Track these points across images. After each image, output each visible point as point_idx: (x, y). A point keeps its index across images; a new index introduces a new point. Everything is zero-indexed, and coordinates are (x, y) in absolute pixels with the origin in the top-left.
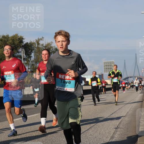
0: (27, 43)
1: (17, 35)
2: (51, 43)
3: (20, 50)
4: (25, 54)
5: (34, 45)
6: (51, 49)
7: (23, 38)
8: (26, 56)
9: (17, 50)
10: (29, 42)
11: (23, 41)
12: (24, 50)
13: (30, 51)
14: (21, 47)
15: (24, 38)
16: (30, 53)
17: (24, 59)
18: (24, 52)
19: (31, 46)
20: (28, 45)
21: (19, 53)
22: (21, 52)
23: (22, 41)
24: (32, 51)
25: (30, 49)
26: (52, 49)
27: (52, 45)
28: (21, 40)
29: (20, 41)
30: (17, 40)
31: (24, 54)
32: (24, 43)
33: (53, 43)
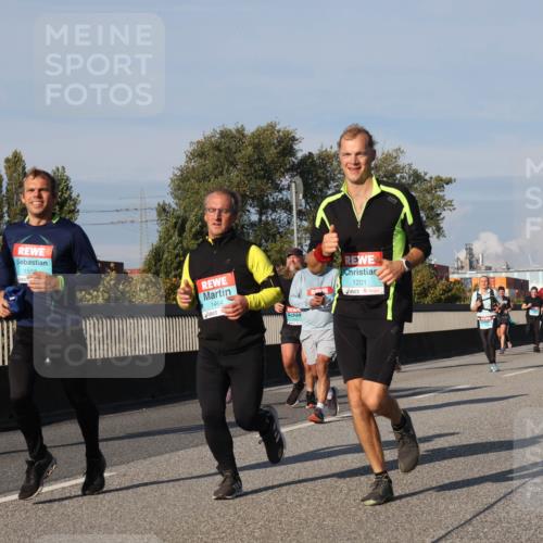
0: (310, 153)
1: (272, 127)
2: (395, 155)
3: (285, 181)
4: (304, 197)
5: (335, 163)
6: (398, 176)
7: (294, 139)
8: (307, 203)
9: (273, 182)
10: (315, 152)
11: (296, 147)
12: (298, 180)
13: (319, 186)
14: (287, 171)
15: (297, 136)
16: (321, 190)
17: (300, 213)
18: (301, 188)
19: (325, 167)
20: (313, 161)
21: (281, 190)
22: (289, 188)
23: (292, 147)
24: (327, 185)
25: (319, 178)
26: (403, 178)
27: (402, 161)
28: (287, 144)
29: (284, 149)
30: (271, 144)
31: (301, 196)
32: (300, 155)
33: (402, 152)
